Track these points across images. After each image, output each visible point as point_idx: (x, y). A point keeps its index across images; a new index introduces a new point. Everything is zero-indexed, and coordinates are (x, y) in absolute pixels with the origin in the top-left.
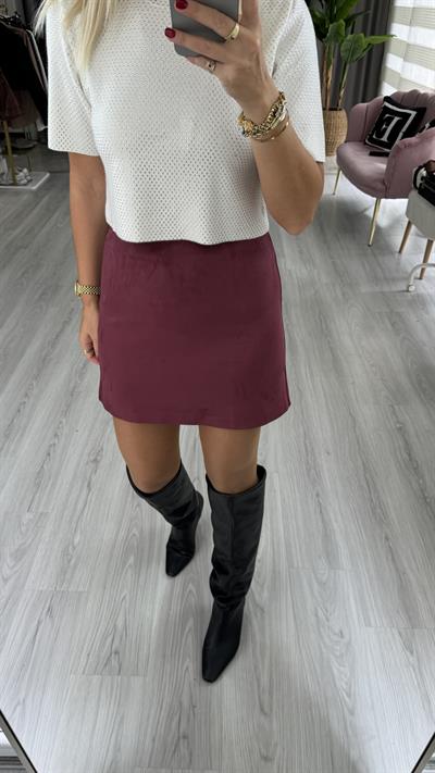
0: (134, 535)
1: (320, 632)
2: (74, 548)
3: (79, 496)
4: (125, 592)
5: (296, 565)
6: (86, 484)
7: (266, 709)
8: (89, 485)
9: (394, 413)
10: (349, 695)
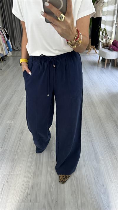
0: (34, 155)
1: (96, 185)
2: (15, 160)
3: (17, 144)
4: (32, 174)
5: (86, 163)
8: (20, 140)
9: (111, 116)
10: (108, 207)
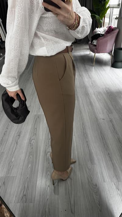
0: (31, 157)
1: (89, 185)
2: (12, 163)
3: (14, 146)
4: (28, 175)
5: (81, 164)
6: (16, 143)
7: (73, 211)
8: (17, 142)
9: (109, 116)
10: (99, 205)
